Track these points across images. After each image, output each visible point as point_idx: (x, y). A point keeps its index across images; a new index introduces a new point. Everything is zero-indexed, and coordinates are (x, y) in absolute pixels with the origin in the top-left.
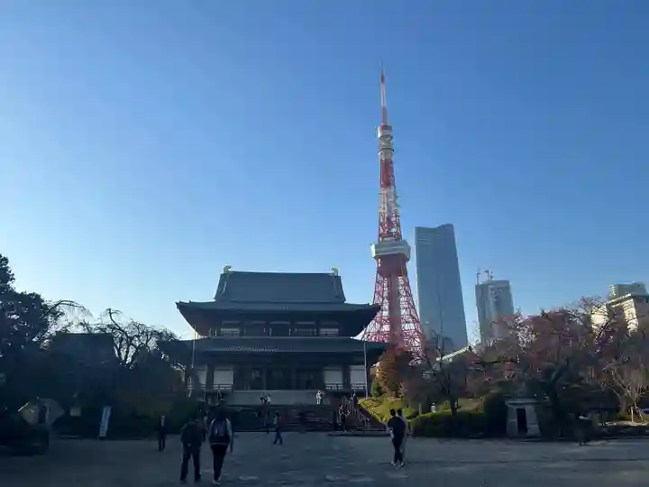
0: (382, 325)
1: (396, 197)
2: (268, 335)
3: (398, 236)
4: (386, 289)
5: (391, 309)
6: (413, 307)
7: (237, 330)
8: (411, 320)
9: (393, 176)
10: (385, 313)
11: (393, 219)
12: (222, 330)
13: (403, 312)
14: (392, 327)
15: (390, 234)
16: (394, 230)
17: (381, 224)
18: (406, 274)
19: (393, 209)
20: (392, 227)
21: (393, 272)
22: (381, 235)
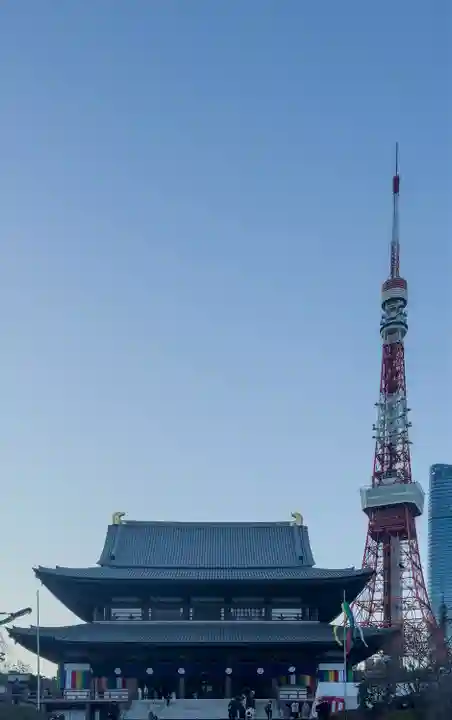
0: (371, 612)
1: (406, 410)
2: (188, 619)
3: (406, 477)
4: (381, 559)
5: (388, 588)
6: (422, 585)
7: (137, 612)
8: (417, 604)
9: (403, 373)
10: (379, 596)
11: (399, 448)
12: (114, 610)
13: (406, 593)
14: (388, 614)
15: (391, 472)
16: (399, 466)
17: (379, 458)
18: (414, 536)
19: (400, 430)
20: (396, 461)
21: (394, 533)
22: (377, 475)
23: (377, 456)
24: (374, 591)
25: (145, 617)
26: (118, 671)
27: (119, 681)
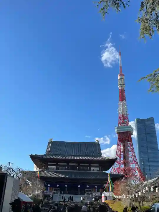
0: (120, 164)
2: (68, 170)
3: (128, 124)
4: (122, 148)
5: (125, 157)
6: (135, 156)
7: (55, 167)
8: (134, 162)
11: (125, 116)
12: (48, 167)
13: (130, 159)
14: (125, 166)
15: (123, 122)
16: (125, 121)
18: (131, 141)
20: (124, 119)
21: (125, 140)
22: (119, 123)
23: (119, 118)
24: (120, 158)
25: (57, 169)
26: (49, 185)
27: (49, 188)
